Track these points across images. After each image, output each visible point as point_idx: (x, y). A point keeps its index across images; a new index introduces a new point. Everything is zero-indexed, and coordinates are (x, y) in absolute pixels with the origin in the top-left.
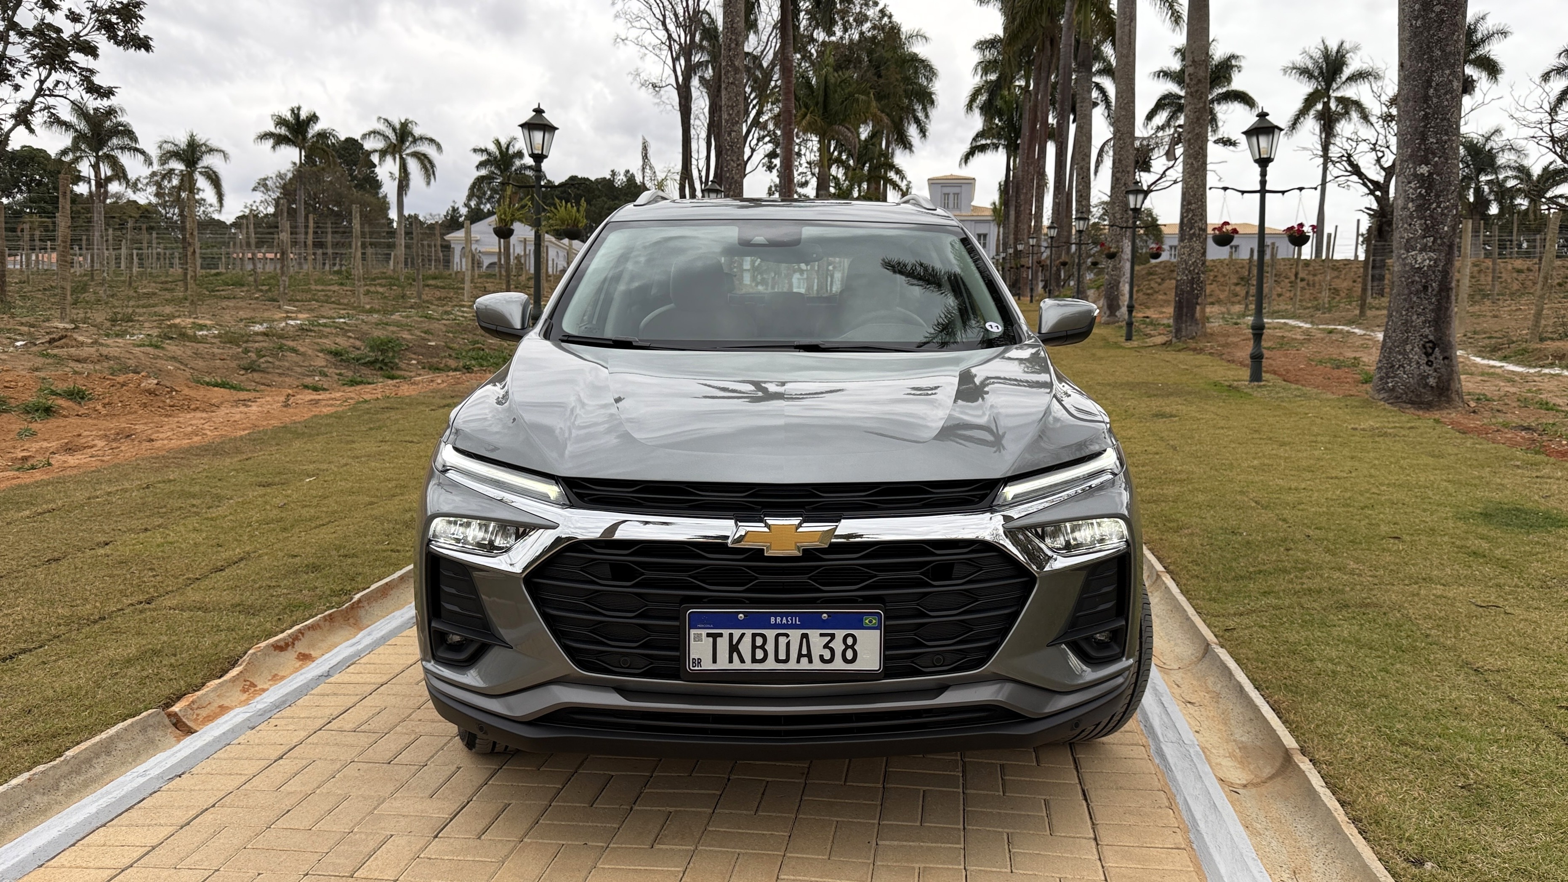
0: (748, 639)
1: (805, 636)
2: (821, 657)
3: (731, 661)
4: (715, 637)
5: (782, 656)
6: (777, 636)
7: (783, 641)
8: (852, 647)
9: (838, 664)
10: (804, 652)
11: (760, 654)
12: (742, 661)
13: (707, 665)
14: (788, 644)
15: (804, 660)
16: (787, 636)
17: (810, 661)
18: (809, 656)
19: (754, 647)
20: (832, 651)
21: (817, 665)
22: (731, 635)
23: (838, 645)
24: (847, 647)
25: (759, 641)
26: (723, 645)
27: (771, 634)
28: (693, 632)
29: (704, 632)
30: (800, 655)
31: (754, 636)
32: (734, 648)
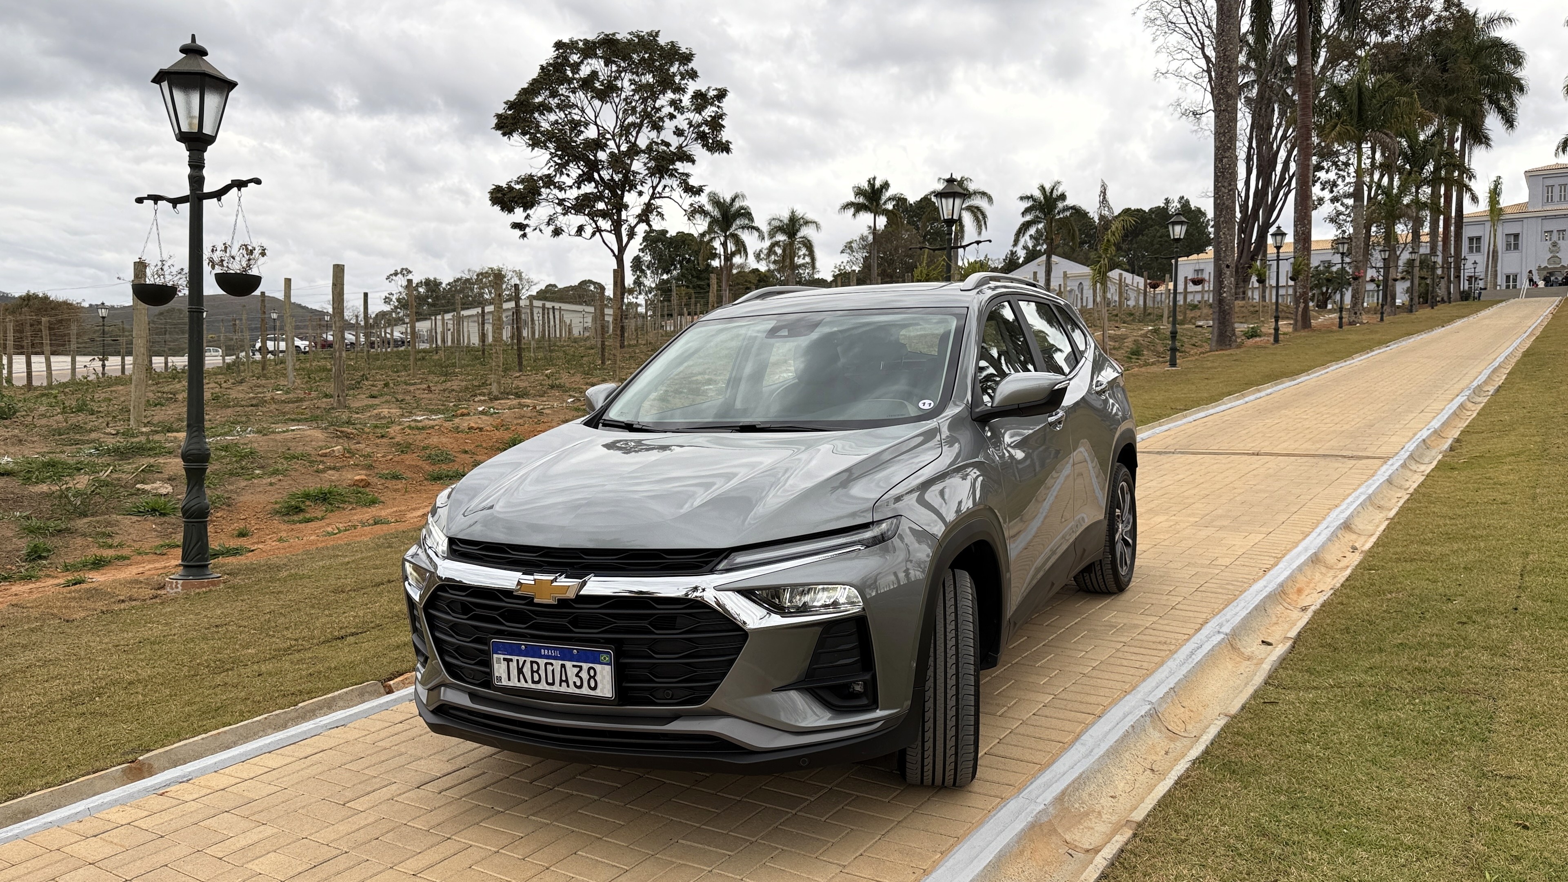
0: (528, 665)
1: (563, 666)
2: (575, 683)
3: (519, 681)
4: (508, 661)
5: (550, 681)
6: (546, 664)
7: (550, 668)
8: (594, 677)
9: (585, 691)
10: (564, 678)
11: (536, 678)
12: (526, 681)
13: (505, 682)
14: (553, 670)
15: (564, 684)
16: (552, 664)
17: (568, 686)
18: (567, 681)
19: (533, 672)
20: (581, 679)
21: (572, 690)
22: (518, 660)
23: (584, 675)
24: (591, 677)
25: (535, 667)
26: (513, 665)
27: (542, 662)
28: (495, 656)
29: (502, 657)
30: (561, 681)
31: (532, 662)
32: (520, 671)
